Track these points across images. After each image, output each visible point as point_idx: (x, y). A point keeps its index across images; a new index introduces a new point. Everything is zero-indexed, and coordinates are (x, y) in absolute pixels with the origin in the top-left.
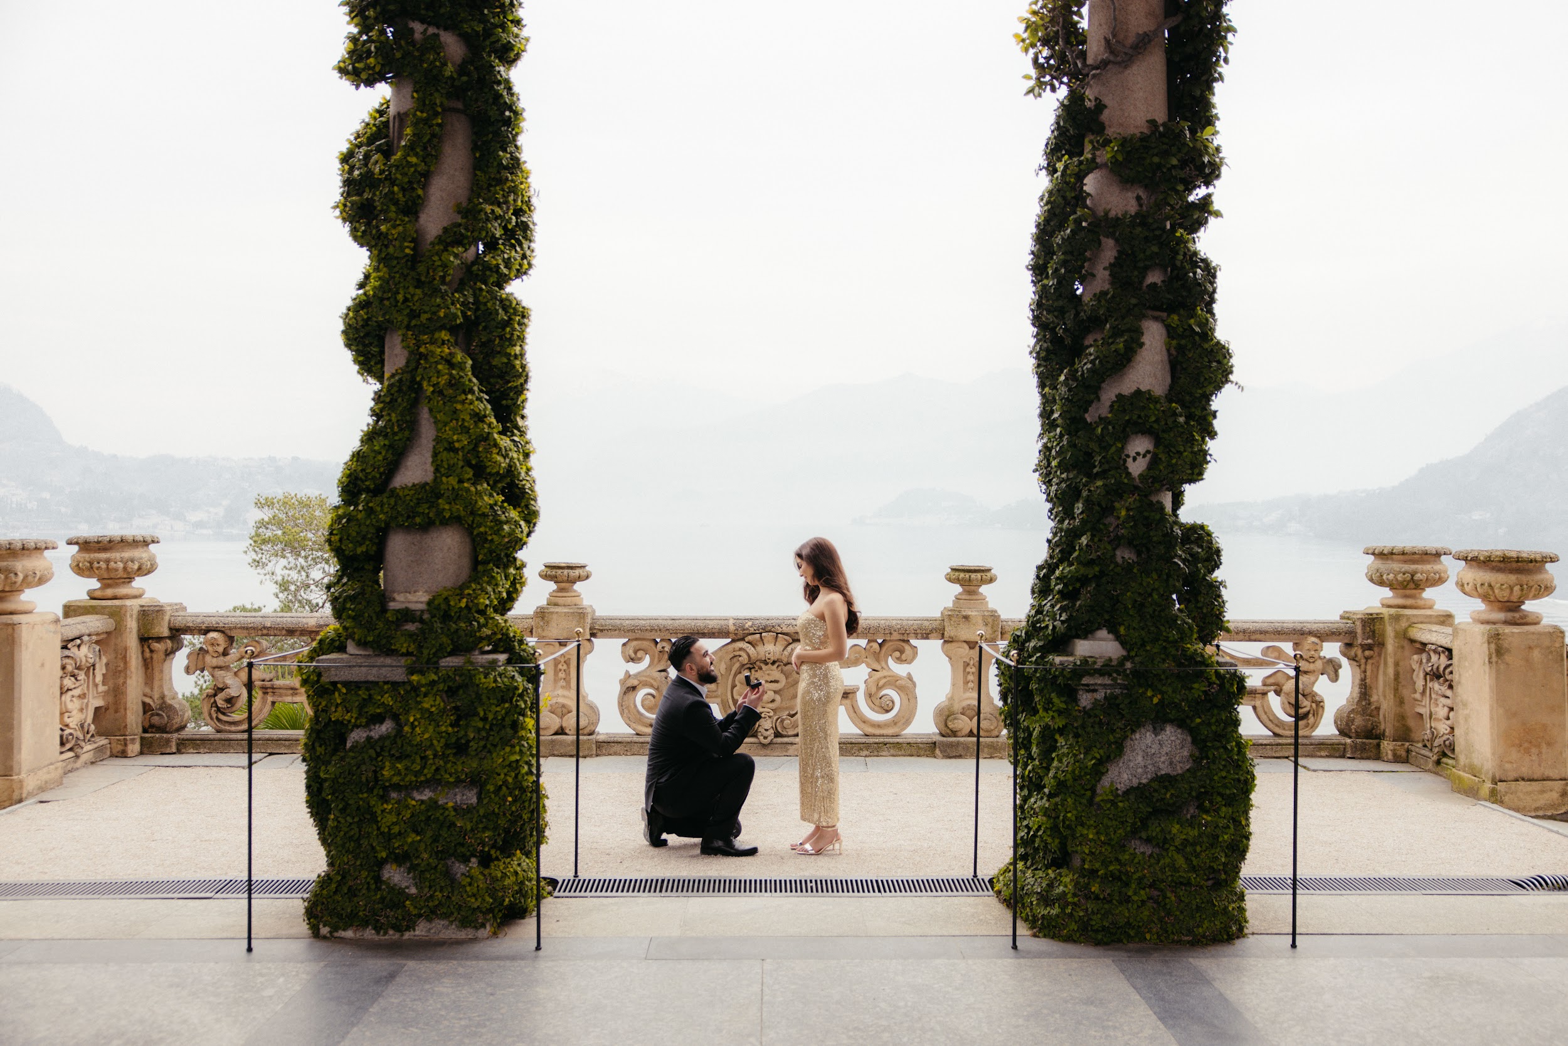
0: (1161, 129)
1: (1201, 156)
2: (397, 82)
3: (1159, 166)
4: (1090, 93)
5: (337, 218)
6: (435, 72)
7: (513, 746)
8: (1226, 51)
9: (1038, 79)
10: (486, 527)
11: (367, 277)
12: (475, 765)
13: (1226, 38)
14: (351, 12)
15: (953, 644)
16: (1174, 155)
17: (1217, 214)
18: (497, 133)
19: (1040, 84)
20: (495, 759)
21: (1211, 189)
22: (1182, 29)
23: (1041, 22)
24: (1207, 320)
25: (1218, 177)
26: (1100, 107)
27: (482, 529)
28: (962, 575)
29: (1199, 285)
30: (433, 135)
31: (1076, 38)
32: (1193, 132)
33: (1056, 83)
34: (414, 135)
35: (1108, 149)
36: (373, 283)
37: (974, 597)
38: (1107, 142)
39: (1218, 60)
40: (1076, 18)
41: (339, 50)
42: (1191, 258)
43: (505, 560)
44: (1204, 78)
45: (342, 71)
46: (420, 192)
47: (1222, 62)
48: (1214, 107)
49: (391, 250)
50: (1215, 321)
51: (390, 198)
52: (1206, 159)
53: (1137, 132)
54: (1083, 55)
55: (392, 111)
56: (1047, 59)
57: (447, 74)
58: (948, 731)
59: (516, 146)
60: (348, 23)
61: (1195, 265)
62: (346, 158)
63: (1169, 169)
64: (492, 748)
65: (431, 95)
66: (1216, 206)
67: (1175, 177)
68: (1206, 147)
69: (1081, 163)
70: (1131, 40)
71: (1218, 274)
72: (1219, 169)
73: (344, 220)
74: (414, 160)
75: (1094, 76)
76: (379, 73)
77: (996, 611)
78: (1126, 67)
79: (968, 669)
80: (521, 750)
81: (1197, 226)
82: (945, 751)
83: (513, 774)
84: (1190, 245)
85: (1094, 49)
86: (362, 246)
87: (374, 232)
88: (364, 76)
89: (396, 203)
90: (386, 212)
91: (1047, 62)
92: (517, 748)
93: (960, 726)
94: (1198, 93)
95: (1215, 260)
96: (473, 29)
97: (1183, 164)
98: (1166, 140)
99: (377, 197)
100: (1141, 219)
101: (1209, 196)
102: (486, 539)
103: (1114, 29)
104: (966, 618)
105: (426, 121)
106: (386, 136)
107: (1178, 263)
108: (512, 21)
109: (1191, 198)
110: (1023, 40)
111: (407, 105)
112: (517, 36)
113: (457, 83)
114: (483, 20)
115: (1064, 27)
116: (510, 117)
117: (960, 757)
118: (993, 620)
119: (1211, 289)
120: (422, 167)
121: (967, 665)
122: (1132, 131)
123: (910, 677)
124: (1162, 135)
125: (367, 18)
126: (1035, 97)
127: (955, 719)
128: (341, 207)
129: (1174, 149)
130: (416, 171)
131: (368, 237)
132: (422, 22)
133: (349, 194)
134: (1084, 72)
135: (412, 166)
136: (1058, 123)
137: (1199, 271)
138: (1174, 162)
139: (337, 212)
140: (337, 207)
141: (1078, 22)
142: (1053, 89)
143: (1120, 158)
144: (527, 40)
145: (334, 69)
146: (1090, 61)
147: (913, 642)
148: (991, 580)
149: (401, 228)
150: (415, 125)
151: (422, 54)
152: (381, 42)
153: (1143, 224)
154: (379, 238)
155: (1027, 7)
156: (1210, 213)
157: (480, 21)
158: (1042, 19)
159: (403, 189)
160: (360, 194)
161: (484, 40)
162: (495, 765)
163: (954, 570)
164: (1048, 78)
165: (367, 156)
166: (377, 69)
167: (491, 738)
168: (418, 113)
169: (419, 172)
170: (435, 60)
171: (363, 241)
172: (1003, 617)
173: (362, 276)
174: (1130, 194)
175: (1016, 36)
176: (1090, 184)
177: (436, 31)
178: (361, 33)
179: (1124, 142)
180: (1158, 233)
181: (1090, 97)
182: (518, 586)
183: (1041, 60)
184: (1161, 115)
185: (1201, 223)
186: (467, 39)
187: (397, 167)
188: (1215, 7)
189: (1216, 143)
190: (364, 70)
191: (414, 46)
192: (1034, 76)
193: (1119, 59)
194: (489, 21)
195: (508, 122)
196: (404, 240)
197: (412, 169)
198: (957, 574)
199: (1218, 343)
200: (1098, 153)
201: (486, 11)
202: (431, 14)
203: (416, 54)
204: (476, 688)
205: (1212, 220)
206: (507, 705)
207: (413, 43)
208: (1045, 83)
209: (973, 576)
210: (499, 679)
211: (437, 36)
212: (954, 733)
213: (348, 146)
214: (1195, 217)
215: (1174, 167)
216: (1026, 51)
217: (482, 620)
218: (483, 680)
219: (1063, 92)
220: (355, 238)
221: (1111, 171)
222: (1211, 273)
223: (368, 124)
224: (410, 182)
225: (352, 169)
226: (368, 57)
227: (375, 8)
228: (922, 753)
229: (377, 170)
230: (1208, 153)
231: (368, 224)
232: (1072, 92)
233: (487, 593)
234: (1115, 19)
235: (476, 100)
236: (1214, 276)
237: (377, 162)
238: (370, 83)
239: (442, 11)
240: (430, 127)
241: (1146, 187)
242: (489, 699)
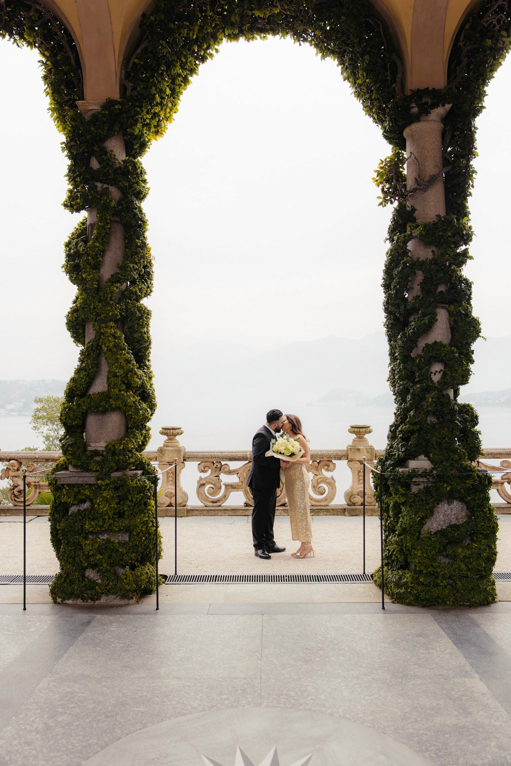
0: (443, 219)
1: (462, 231)
2: (90, 210)
3: (442, 236)
4: (409, 204)
5: (63, 272)
6: (107, 204)
7: (145, 514)
8: (473, 182)
9: (384, 198)
10: (132, 411)
11: (77, 298)
12: (127, 523)
13: (472, 176)
14: (70, 179)
15: (352, 462)
16: (449, 231)
17: (471, 258)
18: (135, 231)
19: (386, 201)
20: (137, 520)
21: (468, 246)
22: (451, 172)
23: (384, 172)
24: (468, 308)
25: (471, 240)
26: (414, 210)
27: (130, 413)
28: (356, 429)
29: (463, 291)
30: (106, 233)
31: (401, 179)
32: (458, 220)
33: (393, 200)
34: (98, 233)
35: (418, 229)
36: (80, 301)
37: (362, 440)
38: (417, 226)
39: (469, 186)
40: (401, 170)
41: (64, 196)
42: (459, 279)
43: (141, 427)
44: (462, 195)
45: (65, 206)
46: (100, 259)
47: (471, 187)
48: (468, 208)
49: (88, 285)
50: (472, 308)
51: (87, 262)
52: (465, 232)
53: (431, 221)
54: (405, 186)
55: (88, 223)
56: (388, 189)
57: (112, 205)
58: (351, 503)
59: (144, 237)
60: (68, 184)
61: (461, 282)
62: (68, 245)
63: (447, 238)
64: (135, 515)
65: (105, 215)
66: (470, 254)
67: (450, 241)
68: (464, 227)
69: (405, 236)
70: (427, 179)
71: (472, 286)
72: (471, 236)
73: (67, 273)
74: (98, 244)
75: (410, 196)
76: (82, 206)
77: (372, 446)
78: (425, 191)
79: (360, 474)
80: (148, 515)
81: (461, 263)
82: (350, 513)
83: (145, 527)
84: (458, 273)
85: (410, 183)
86: (74, 284)
87: (80, 277)
88: (75, 207)
89: (90, 264)
90: (85, 268)
91: (388, 190)
92: (147, 515)
93: (356, 501)
94: (460, 202)
95: (471, 279)
96: (124, 185)
97: (454, 235)
98: (445, 224)
99: (81, 262)
100: (434, 261)
101: (467, 249)
102: (132, 417)
103: (419, 173)
104: (358, 449)
105: (103, 227)
106: (86, 234)
107: (453, 281)
108: (142, 181)
109: (458, 251)
110: (377, 181)
111: (95, 220)
112: (144, 187)
113: (117, 209)
114: (128, 181)
115: (395, 174)
116: (141, 224)
117: (356, 515)
118: (371, 451)
119: (469, 293)
120: (101, 248)
121: (359, 472)
122: (429, 220)
123: (332, 478)
124: (443, 222)
125: (77, 181)
126: (383, 207)
127: (354, 497)
128: (65, 267)
129: (449, 228)
130: (98, 249)
131: (77, 280)
132: (101, 182)
133: (69, 261)
134: (406, 194)
135: (97, 247)
136: (394, 218)
137: (463, 285)
138: (450, 234)
139: (64, 269)
140: (64, 267)
141: (402, 172)
142: (392, 203)
143: (424, 234)
144: (149, 189)
145: (62, 205)
146: (408, 189)
147: (334, 461)
148: (370, 432)
149: (92, 276)
150: (98, 228)
151: (101, 197)
152: (83, 192)
153: (436, 264)
154: (82, 280)
155: (378, 165)
156: (468, 257)
157: (127, 181)
158: (385, 170)
159: (93, 258)
160: (74, 261)
161: (129, 189)
162: (136, 523)
163: (352, 427)
164: (389, 198)
165: (77, 244)
166: (81, 204)
167: (135, 510)
168: (100, 223)
169: (100, 250)
170: (107, 199)
171: (75, 282)
172: (376, 449)
173: (75, 298)
174: (429, 250)
175: (373, 179)
176: (410, 246)
177: (107, 186)
178: (74, 188)
179: (425, 226)
180: (443, 267)
181: (409, 206)
182: (147, 439)
183: (386, 190)
184: (442, 213)
185: (463, 262)
186: (121, 189)
187: (90, 248)
188: (467, 161)
189: (469, 225)
190: (75, 204)
191: (97, 193)
192: (382, 197)
193: (422, 188)
194: (131, 181)
195: (140, 226)
196: (93, 281)
197: (97, 249)
198: (354, 429)
199: (473, 318)
200: (413, 231)
201: (130, 177)
202: (105, 179)
203: (98, 197)
204: (127, 487)
205: (469, 261)
206: (142, 494)
207: (97, 192)
208: (388, 200)
209: (361, 430)
210: (138, 482)
211: (107, 188)
212: (354, 504)
213: (69, 239)
214: (460, 259)
215: (449, 236)
216: (378, 186)
217: (130, 455)
218: (131, 483)
219: (396, 204)
220: (72, 281)
221: (420, 239)
222: (469, 285)
223: (77, 229)
224: (96, 255)
225: (70, 249)
226: (77, 199)
227: (80, 177)
228: (339, 514)
229: (81, 249)
230: (465, 230)
231: (77, 274)
232: (400, 204)
233: (132, 442)
234: (419, 169)
235: (126, 217)
236: (470, 287)
237: (81, 246)
238: (78, 210)
239: (110, 177)
240: (105, 229)
241: (436, 246)
242: (134, 492)
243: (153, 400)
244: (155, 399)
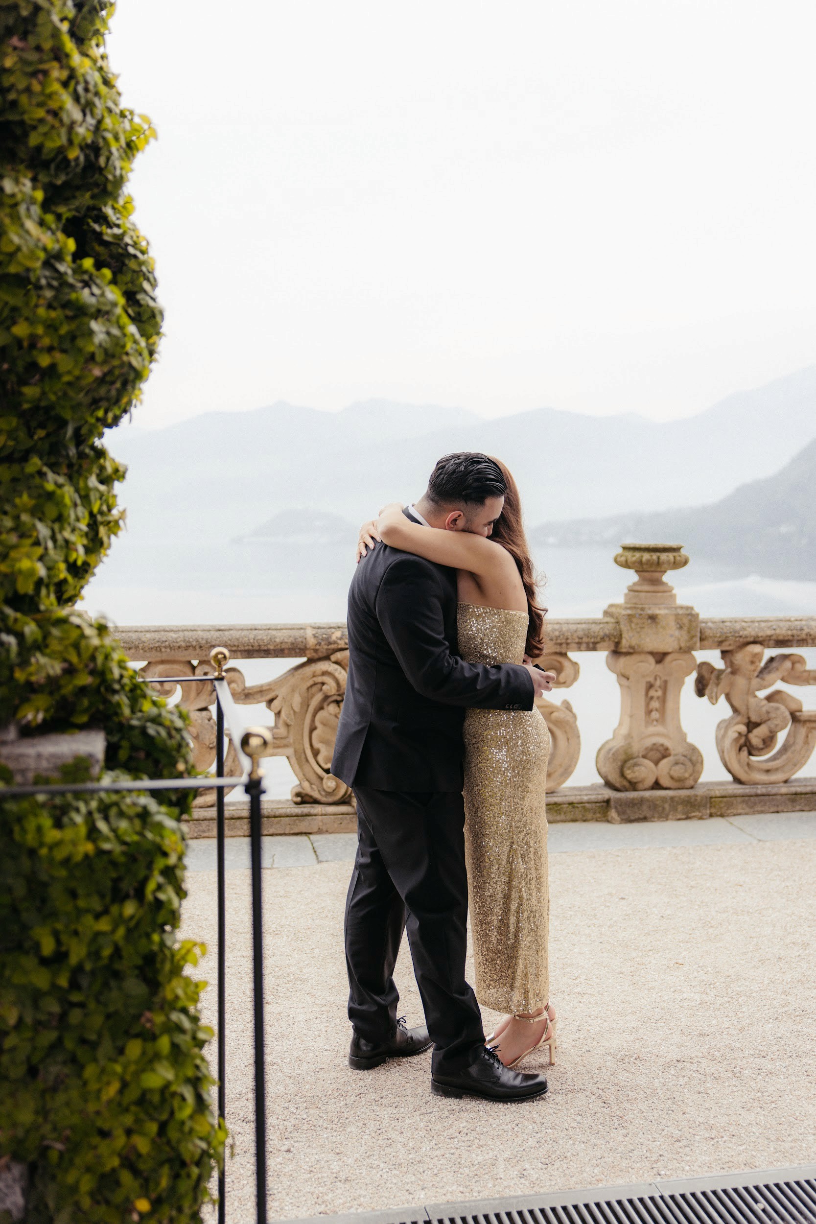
7: (150, 1037)
10: (31, 321)
12: (26, 1116)
15: (635, 658)
20: (93, 1086)
27: (21, 330)
28: (646, 556)
37: (661, 588)
43: (72, 451)
58: (625, 783)
64: (82, 1053)
77: (692, 608)
79: (652, 693)
80: (175, 1046)
82: (624, 812)
83: (153, 1128)
92: (164, 1043)
93: (643, 775)
102: (33, 366)
104: (653, 618)
117: (645, 819)
118: (691, 621)
121: (650, 686)
123: (567, 706)
127: (636, 765)
147: (573, 655)
148: (682, 563)
162: (92, 1107)
163: (625, 548)
167: (75, 1016)
172: (702, 616)
198: (638, 555)
204: (26, 863)
206: (130, 909)
209: (664, 556)
210: (102, 826)
212: (633, 786)
217: (30, 629)
218: (53, 835)
228: (590, 816)
233: (37, 543)
242: (74, 895)
243: (146, 286)
244: (154, 285)
